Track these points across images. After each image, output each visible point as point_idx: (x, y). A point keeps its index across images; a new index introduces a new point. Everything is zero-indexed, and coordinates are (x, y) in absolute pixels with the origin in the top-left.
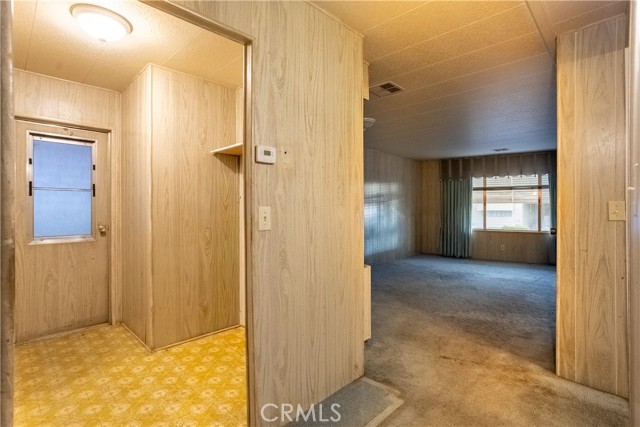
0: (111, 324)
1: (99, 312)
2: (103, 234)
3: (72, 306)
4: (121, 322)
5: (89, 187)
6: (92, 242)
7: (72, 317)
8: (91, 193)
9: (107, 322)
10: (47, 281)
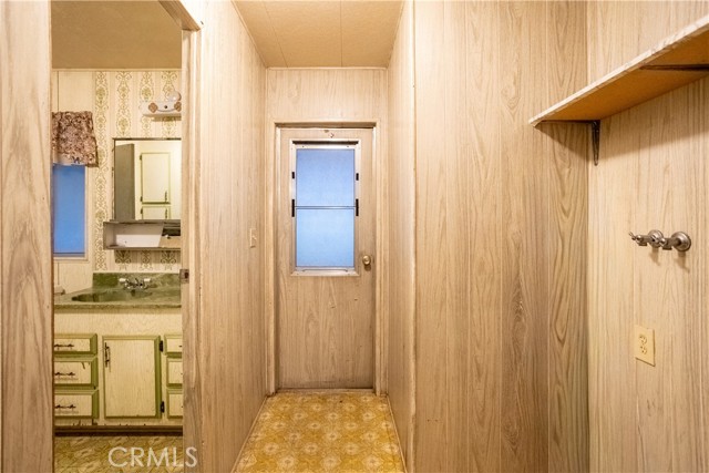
0: (375, 392)
1: (362, 373)
2: (367, 267)
3: (333, 358)
4: (386, 394)
5: (352, 204)
6: (354, 277)
7: (333, 372)
8: (353, 211)
9: (371, 388)
10: (308, 322)
